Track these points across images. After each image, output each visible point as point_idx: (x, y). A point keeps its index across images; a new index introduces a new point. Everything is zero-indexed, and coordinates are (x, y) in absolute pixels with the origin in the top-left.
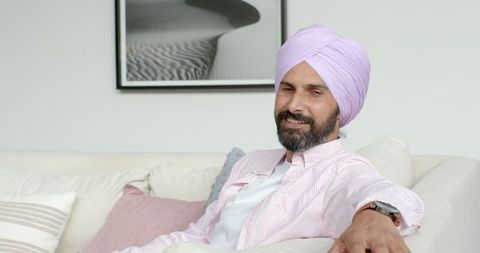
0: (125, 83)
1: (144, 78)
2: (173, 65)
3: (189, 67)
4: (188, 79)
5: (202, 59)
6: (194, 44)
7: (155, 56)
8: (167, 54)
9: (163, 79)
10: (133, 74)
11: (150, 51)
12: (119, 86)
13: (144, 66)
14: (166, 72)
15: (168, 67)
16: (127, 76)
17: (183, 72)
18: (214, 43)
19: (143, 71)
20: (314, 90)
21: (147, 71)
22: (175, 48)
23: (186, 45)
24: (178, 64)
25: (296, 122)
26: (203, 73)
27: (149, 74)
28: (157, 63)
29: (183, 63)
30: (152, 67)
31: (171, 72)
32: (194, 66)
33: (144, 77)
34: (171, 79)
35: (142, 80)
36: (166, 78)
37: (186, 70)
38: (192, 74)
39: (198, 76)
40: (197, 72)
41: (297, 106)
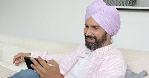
4: (126, 6)
14: (118, 2)
17: (125, 3)
20: (95, 27)
21: (110, 2)
25: (90, 39)
26: (133, 3)
27: (111, 3)
31: (120, 2)
33: (109, 4)
34: (120, 6)
36: (118, 5)
37: (126, 2)
38: (128, 4)
39: (131, 4)
40: (130, 3)
41: (88, 34)
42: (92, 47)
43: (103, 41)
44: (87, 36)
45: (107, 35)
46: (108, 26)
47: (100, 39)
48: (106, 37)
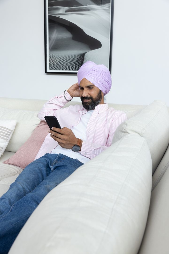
0: (48, 71)
1: (56, 69)
2: (67, 64)
3: (73, 65)
4: (72, 70)
5: (78, 62)
6: (75, 56)
7: (60, 60)
8: (65, 60)
9: (63, 70)
10: (52, 67)
11: (58, 59)
12: (46, 72)
13: (56, 64)
14: (64, 67)
15: (65, 65)
16: (49, 68)
18: (83, 55)
19: (55, 67)
21: (57, 66)
22: (68, 58)
23: (72, 56)
24: (69, 64)
27: (58, 68)
28: (60, 63)
29: (71, 64)
30: (59, 65)
31: (66, 67)
32: (75, 65)
34: (66, 70)
35: (55, 70)
36: (64, 69)
37: (72, 66)
38: (74, 68)
39: (76, 69)
40: (76, 67)
41: (85, 95)
42: (90, 106)
43: (99, 99)
44: (84, 97)
45: (102, 93)
46: (102, 84)
47: (96, 98)
48: (101, 95)
